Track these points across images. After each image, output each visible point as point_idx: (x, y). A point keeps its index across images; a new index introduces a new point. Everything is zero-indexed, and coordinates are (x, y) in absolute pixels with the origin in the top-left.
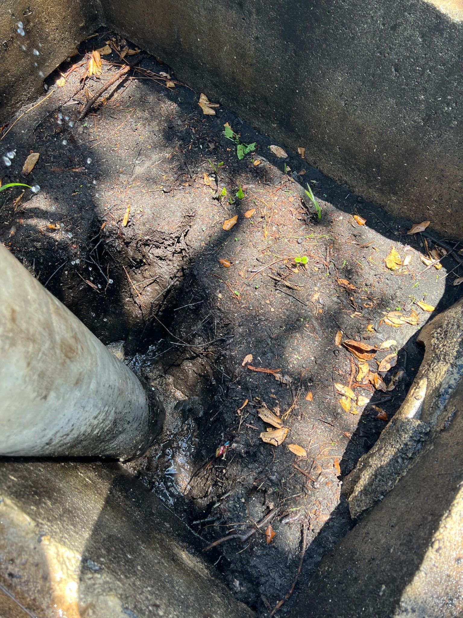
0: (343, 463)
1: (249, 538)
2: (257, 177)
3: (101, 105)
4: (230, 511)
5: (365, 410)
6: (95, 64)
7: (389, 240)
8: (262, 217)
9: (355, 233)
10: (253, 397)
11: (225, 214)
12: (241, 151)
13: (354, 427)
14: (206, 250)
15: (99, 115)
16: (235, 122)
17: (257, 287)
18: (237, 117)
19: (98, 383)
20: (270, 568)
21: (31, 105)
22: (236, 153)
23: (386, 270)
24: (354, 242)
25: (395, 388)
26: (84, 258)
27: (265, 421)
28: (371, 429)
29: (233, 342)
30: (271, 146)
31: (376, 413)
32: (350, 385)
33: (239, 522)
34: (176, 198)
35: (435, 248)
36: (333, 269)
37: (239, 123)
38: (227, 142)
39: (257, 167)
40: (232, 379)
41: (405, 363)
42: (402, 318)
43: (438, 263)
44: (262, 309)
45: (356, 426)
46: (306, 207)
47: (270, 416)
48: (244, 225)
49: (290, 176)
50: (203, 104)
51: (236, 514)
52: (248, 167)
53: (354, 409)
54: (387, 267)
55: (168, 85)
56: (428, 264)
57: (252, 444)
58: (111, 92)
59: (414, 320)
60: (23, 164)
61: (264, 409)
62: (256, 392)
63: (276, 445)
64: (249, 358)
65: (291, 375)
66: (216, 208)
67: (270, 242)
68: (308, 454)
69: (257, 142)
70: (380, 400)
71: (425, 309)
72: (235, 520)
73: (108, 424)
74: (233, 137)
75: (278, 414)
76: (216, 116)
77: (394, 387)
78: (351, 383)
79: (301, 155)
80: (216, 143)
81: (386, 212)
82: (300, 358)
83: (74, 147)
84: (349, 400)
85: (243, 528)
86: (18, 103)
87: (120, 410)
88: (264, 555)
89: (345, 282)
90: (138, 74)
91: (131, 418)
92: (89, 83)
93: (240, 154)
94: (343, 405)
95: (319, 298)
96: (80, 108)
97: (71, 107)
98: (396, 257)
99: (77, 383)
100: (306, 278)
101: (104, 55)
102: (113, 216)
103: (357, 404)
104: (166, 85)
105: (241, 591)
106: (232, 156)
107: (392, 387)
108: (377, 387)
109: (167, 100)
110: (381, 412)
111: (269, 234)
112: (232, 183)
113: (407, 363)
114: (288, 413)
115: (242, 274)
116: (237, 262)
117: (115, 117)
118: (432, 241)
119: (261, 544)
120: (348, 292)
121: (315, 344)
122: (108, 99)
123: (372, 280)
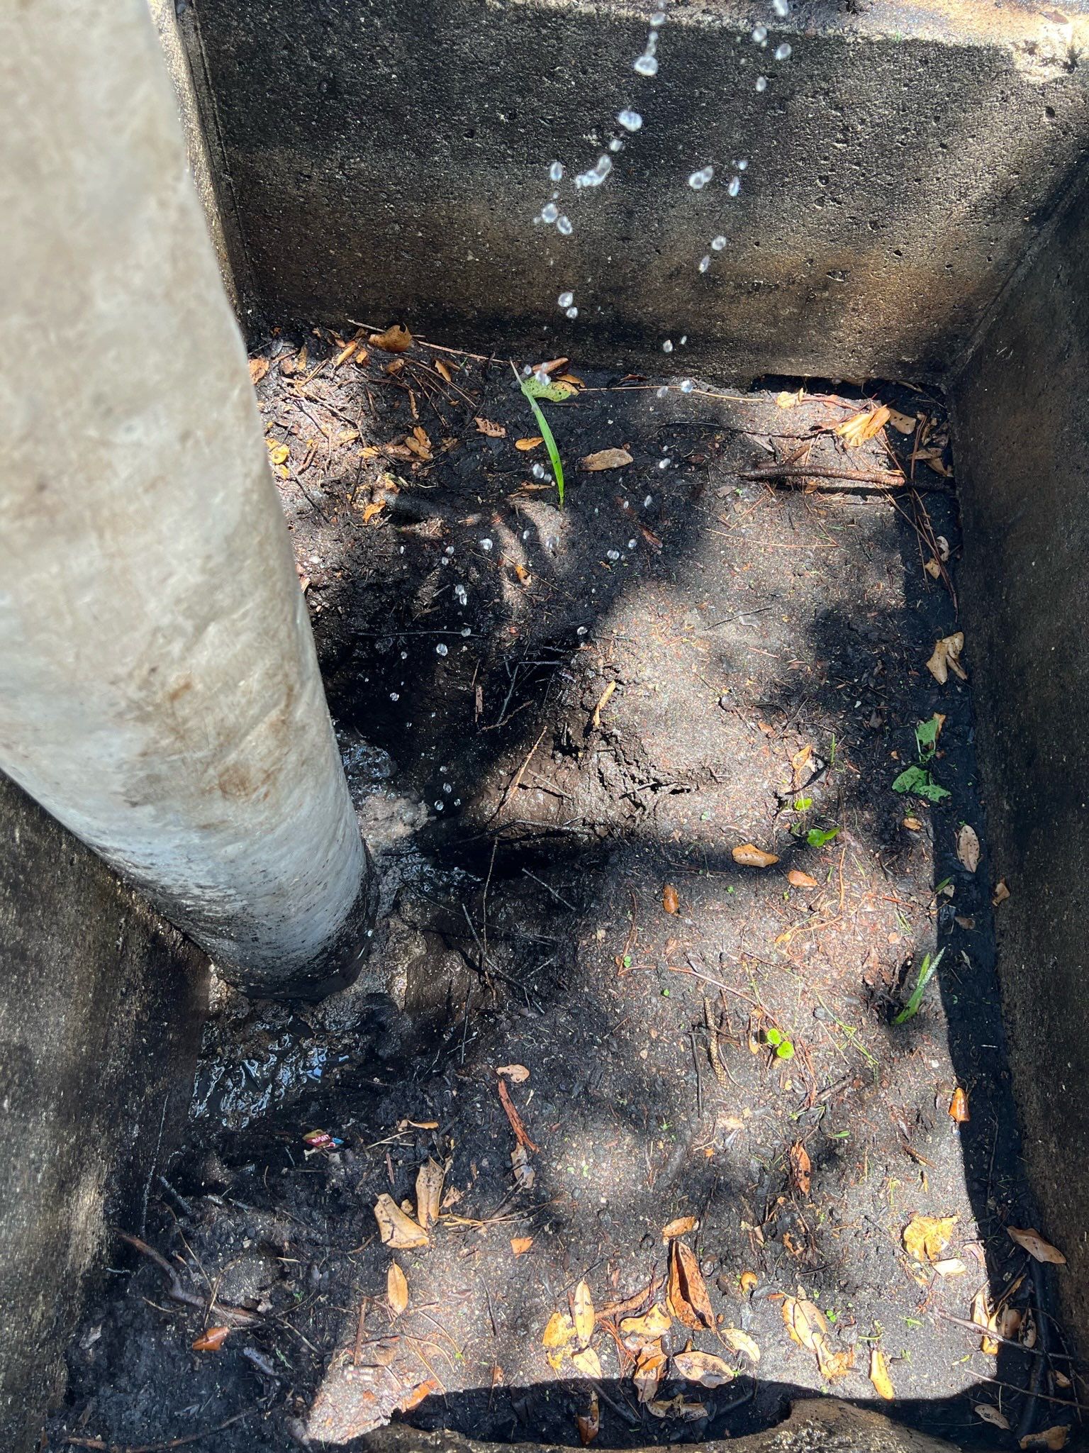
0: (432, 1402)
1: (183, 1302)
2: (885, 842)
3: (799, 488)
4: (214, 1232)
5: (574, 1381)
6: (864, 426)
7: (966, 1197)
8: (810, 908)
9: (926, 1115)
10: (448, 1133)
11: (763, 835)
12: (909, 779)
13: (523, 1379)
14: (670, 848)
15: (778, 498)
16: (960, 729)
17: (666, 993)
18: (970, 725)
19: (245, 854)
20: (153, 1381)
21: (708, 386)
22: (899, 774)
23: (895, 1234)
24: (904, 1126)
25: (662, 1420)
26: (508, 657)
27: (417, 1186)
28: (544, 1420)
29: (531, 1020)
30: (968, 828)
31: (584, 1410)
32: (601, 1315)
33: (205, 1263)
34: (727, 730)
35: (1021, 1314)
36: (813, 1120)
37: (963, 737)
38: (907, 742)
39: (904, 830)
40: (462, 1067)
41: (729, 1407)
42: (817, 1337)
43: (995, 1342)
44: (632, 1033)
45: (527, 1382)
46: (902, 979)
47: (432, 1189)
48: (769, 885)
49: (939, 904)
50: (943, 650)
51: (215, 1247)
52: (889, 812)
53: (559, 1357)
54: (902, 1232)
55: (928, 566)
56: (976, 1317)
57: (358, 1191)
58: (837, 485)
59: (833, 1366)
60: (595, 452)
61: (439, 1169)
62: (461, 1132)
63: (383, 1240)
64: (518, 1073)
65: (539, 1179)
66: (763, 811)
67: (775, 957)
68: (405, 1317)
69: (955, 795)
70: (617, 1402)
71: (872, 1376)
72: (204, 1253)
73: (218, 911)
74: (927, 746)
75: (447, 1204)
76: (941, 688)
77: (662, 1414)
78: (606, 1313)
79: (996, 895)
80: (886, 724)
81: (1020, 1152)
82: (585, 1174)
83: (686, 504)
84: (571, 1332)
85: (196, 1278)
86: (692, 367)
87: (255, 913)
88: (169, 1354)
89: (804, 1163)
90: (907, 502)
91: (267, 939)
92: (824, 441)
93: (903, 781)
94: (551, 1326)
95: (733, 1130)
96: (766, 461)
97: (754, 446)
98: (940, 1237)
99: (205, 827)
100: (755, 1079)
101: (893, 427)
102: (611, 651)
103: (574, 1354)
104: (927, 562)
105: (84, 1353)
106: (888, 770)
107: (658, 1411)
108: (637, 1376)
109: (900, 582)
110: (593, 1421)
111: (788, 944)
112: (834, 806)
113: (732, 1410)
114: (460, 1221)
115: (673, 945)
116: (688, 921)
117: (796, 525)
118: (1032, 1296)
119: (185, 1335)
120: (788, 1183)
121: (635, 1185)
122: (822, 490)
123: (852, 1215)
